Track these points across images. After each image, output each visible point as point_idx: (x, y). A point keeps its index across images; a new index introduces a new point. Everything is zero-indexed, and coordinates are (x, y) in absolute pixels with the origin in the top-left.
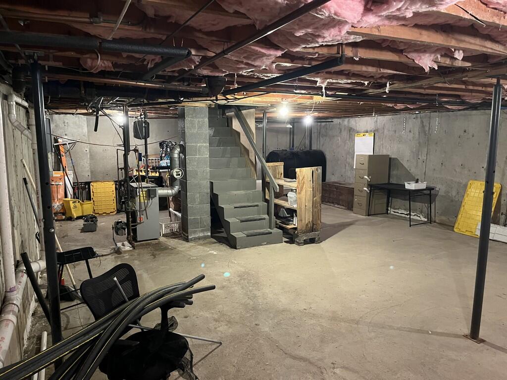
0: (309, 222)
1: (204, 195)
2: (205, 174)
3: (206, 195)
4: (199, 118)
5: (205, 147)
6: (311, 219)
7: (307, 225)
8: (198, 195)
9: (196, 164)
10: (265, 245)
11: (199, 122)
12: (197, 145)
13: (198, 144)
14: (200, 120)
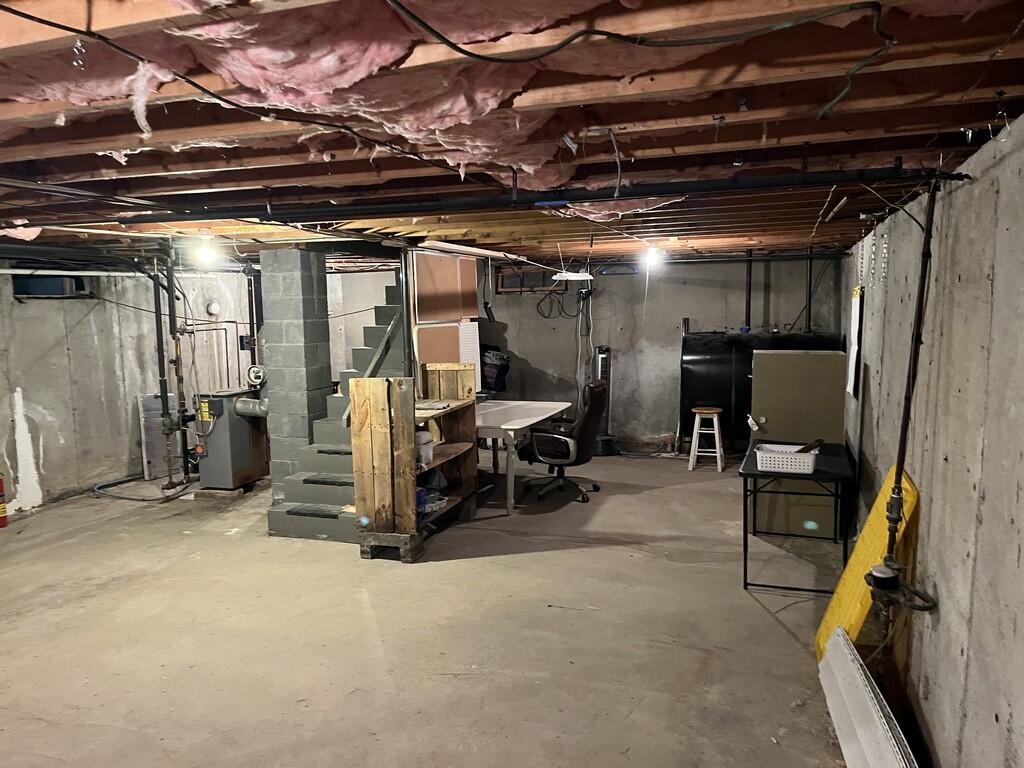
0: (384, 506)
1: (296, 421)
2: (298, 379)
3: (300, 419)
4: (285, 270)
5: (297, 326)
6: (388, 501)
7: (378, 512)
8: (286, 419)
9: (280, 358)
10: (324, 539)
11: (284, 278)
12: (281, 324)
13: (285, 322)
14: (287, 274)
